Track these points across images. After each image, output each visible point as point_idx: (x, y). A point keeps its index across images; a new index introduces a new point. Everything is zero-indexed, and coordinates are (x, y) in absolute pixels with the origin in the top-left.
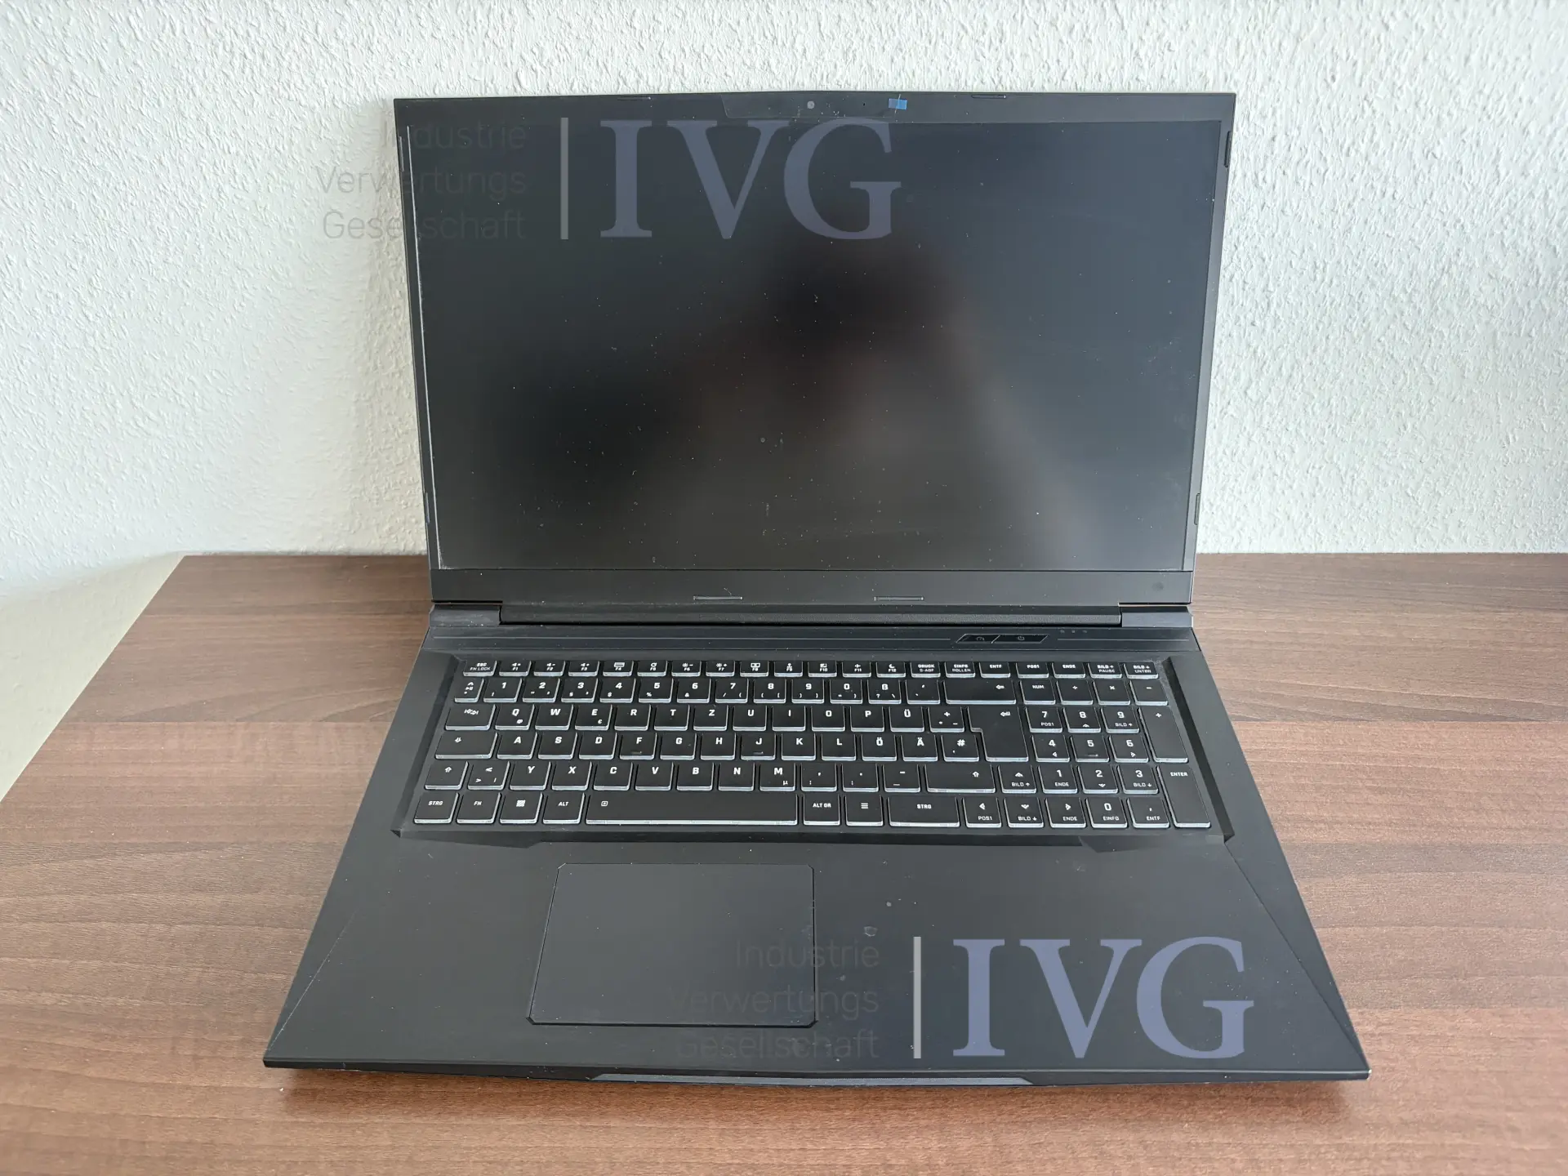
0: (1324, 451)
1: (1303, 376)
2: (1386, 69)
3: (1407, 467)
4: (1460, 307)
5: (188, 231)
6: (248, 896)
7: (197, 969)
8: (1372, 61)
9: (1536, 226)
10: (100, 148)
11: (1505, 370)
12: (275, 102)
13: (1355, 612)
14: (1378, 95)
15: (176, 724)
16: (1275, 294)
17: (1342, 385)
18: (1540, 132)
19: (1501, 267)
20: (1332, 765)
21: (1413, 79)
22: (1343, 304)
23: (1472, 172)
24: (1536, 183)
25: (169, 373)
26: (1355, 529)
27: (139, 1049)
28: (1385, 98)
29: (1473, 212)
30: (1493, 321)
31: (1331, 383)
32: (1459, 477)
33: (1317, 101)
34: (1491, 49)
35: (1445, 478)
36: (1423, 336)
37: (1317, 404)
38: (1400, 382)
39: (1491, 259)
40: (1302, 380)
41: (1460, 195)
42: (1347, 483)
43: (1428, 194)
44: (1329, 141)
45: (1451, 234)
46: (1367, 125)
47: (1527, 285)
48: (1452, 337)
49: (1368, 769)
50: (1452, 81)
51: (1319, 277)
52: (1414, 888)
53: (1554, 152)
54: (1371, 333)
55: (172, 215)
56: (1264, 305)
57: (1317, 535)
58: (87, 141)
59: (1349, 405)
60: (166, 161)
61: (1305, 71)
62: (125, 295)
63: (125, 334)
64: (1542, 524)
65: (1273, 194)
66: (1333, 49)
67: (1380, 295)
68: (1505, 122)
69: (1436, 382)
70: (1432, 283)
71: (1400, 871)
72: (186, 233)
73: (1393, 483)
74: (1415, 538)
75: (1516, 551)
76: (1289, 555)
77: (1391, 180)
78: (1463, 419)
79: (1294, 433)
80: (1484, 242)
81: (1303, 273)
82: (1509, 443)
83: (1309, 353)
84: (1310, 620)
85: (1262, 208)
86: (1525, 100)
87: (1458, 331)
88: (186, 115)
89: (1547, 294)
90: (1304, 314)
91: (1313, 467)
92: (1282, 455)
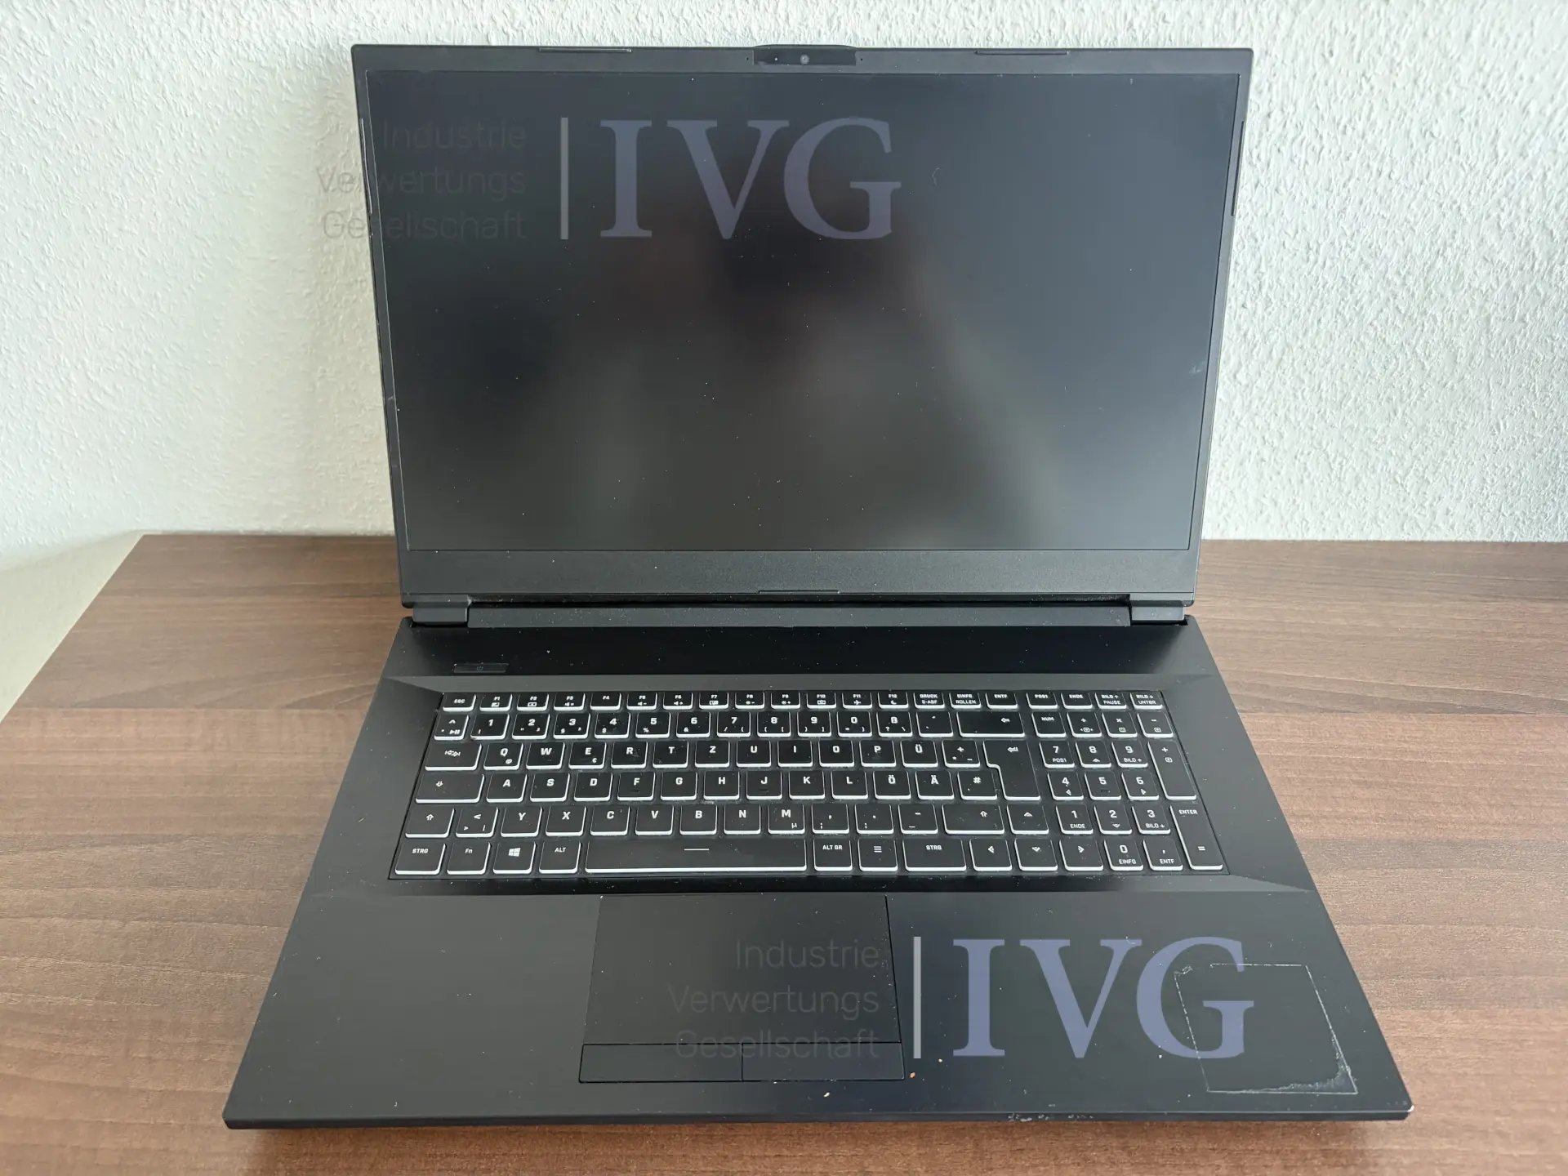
0: (1312, 438)
1: (1293, 360)
2: (1385, 43)
3: (1396, 453)
4: (1454, 291)
5: (144, 197)
6: (206, 892)
7: (154, 968)
8: (1372, 35)
9: (1533, 209)
10: (50, 109)
11: (1498, 356)
12: (234, 64)
13: (1341, 600)
14: (1377, 71)
15: (132, 710)
16: (1266, 276)
17: (1332, 370)
18: (1540, 112)
19: (1497, 250)
20: (1318, 758)
21: (1412, 56)
22: (1335, 287)
23: (1470, 153)
24: (1534, 163)
25: (125, 345)
26: (1342, 516)
27: (92, 1051)
28: (1383, 74)
29: (1470, 193)
30: (1487, 306)
31: (1323, 367)
32: (1447, 463)
33: (1315, 76)
34: (1492, 24)
35: (1433, 465)
36: (1416, 320)
37: (1307, 389)
38: (1391, 367)
39: (1486, 242)
40: (1292, 364)
41: (1457, 176)
42: (1335, 469)
43: (1425, 175)
44: (1326, 118)
45: (1447, 216)
46: (1364, 101)
47: (1522, 269)
48: (1445, 322)
49: (1354, 762)
50: (1452, 58)
51: (1312, 258)
52: (1400, 885)
53: (1554, 131)
54: (1364, 316)
55: (127, 183)
56: (1256, 286)
57: (1304, 523)
58: (37, 102)
59: (1339, 388)
60: (121, 124)
61: (1302, 45)
62: (78, 264)
63: (79, 304)
64: (1530, 512)
65: (1267, 174)
66: (1331, 23)
67: (1373, 278)
68: (1505, 102)
69: (1428, 367)
70: (1427, 266)
71: (1387, 867)
72: (142, 199)
73: (1382, 470)
74: (1403, 526)
75: (1504, 540)
76: (1275, 542)
77: (1387, 159)
78: (1454, 405)
79: (1283, 418)
80: (1480, 225)
81: (1295, 254)
82: (1499, 430)
83: (1300, 337)
84: (1297, 608)
85: (1256, 186)
86: (1526, 78)
87: (1452, 316)
88: (142, 77)
89: (1542, 278)
90: (1295, 297)
91: (1302, 453)
92: (1270, 441)
